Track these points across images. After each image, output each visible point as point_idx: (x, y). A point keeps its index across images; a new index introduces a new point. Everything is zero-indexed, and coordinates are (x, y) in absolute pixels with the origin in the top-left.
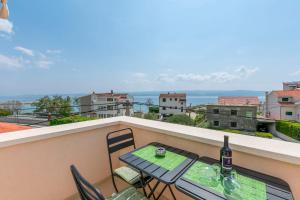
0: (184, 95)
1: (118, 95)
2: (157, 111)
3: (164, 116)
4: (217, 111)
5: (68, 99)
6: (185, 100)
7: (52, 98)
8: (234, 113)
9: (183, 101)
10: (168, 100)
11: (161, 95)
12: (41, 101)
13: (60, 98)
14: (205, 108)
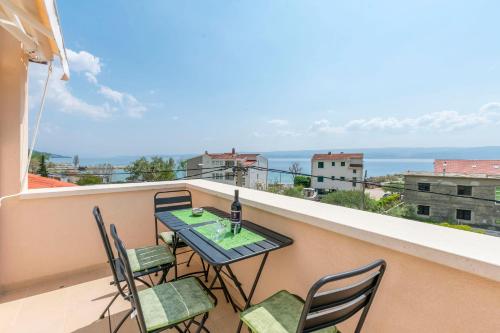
0: (360, 156)
1: (243, 156)
2: (307, 184)
3: (321, 192)
4: (425, 187)
5: (171, 162)
6: (361, 166)
7: (150, 161)
8: (464, 191)
9: (357, 166)
10: (327, 164)
11: (316, 157)
12: (137, 165)
13: (160, 160)
14: (401, 181)
